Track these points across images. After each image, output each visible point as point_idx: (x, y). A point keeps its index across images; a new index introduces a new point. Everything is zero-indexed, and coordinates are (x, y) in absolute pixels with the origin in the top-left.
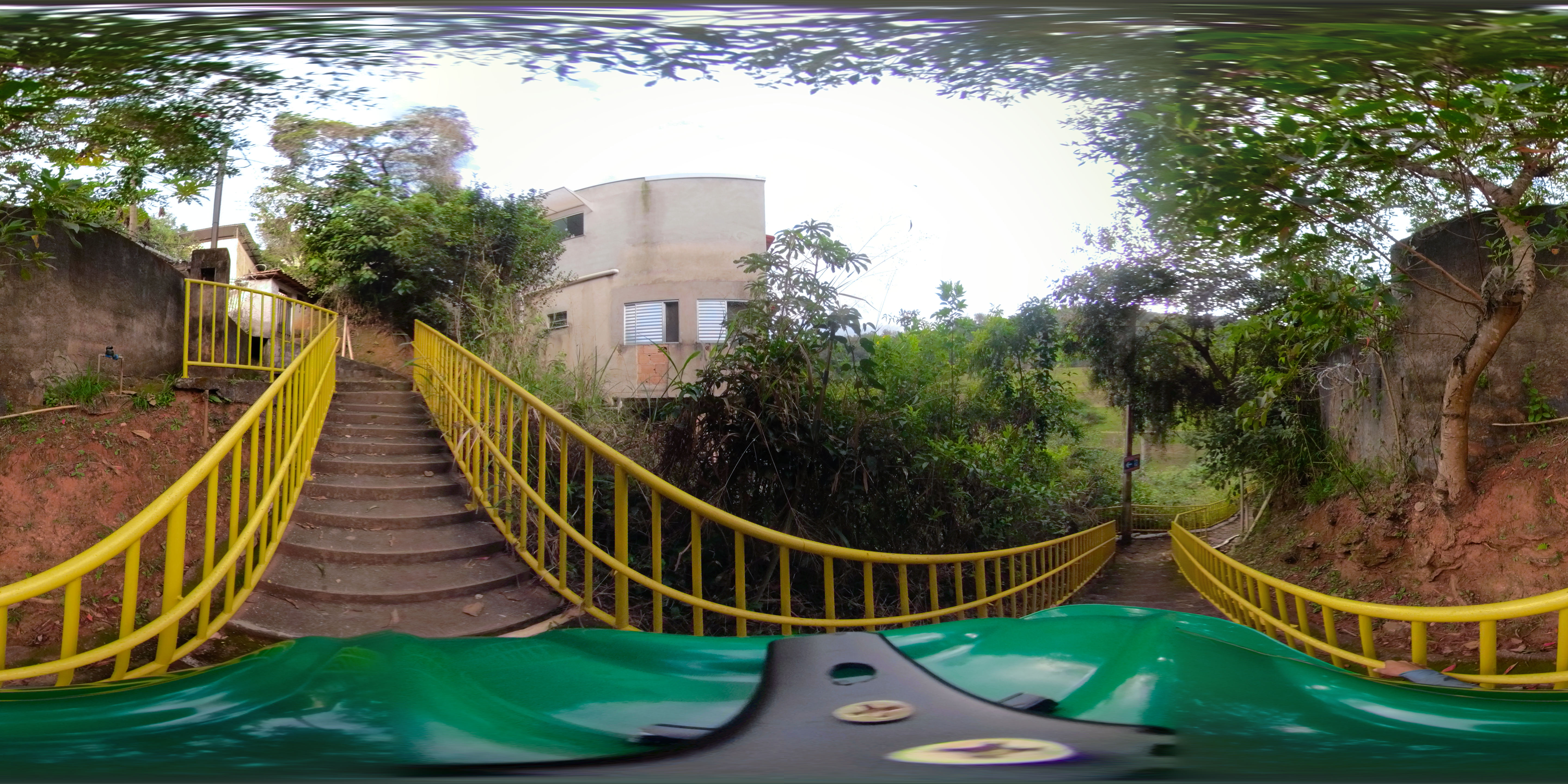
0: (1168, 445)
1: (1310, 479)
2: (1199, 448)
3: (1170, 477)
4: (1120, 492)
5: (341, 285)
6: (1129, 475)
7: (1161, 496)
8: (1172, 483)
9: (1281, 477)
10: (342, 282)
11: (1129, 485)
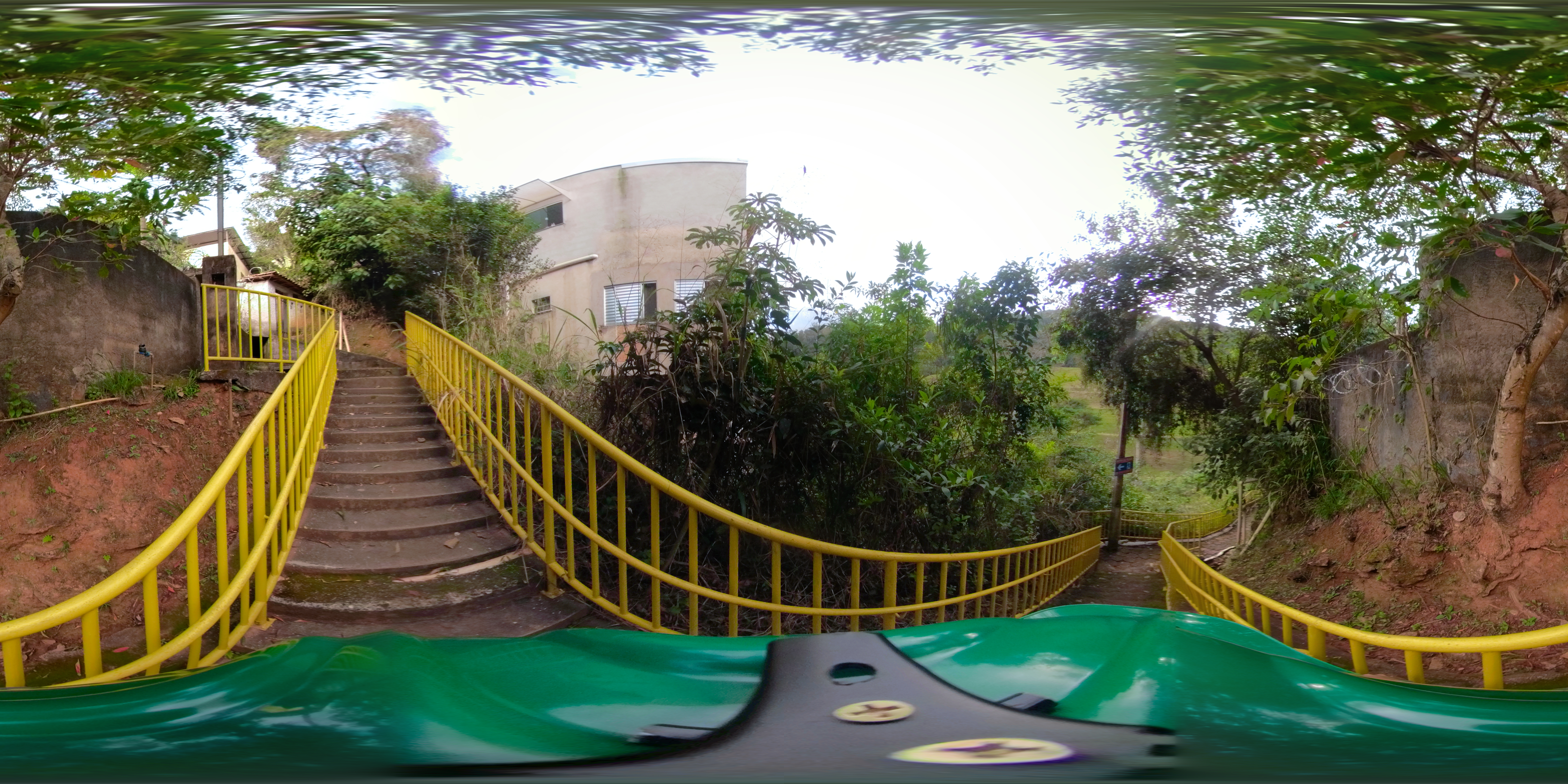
0: (1163, 449)
1: (1320, 490)
2: (1198, 453)
3: (1164, 483)
4: (1110, 495)
5: (335, 283)
6: (1120, 478)
7: (1154, 502)
8: (1165, 489)
9: (1287, 487)
10: (336, 280)
11: (1120, 489)
